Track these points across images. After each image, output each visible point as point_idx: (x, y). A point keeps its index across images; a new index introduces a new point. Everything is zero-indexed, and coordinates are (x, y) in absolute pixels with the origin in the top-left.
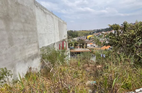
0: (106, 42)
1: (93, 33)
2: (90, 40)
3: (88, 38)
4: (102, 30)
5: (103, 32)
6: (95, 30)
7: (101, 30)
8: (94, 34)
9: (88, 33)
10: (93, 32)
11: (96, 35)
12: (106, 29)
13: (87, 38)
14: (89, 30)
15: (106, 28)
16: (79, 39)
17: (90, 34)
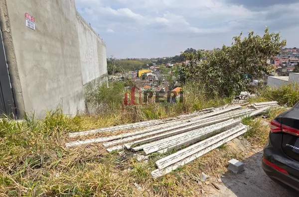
0: (175, 83)
1: (151, 65)
2: (144, 79)
3: (140, 75)
4: (168, 60)
5: (170, 65)
6: (154, 59)
7: (165, 59)
8: (152, 67)
9: (139, 66)
10: (150, 62)
11: (156, 70)
12: (174, 58)
13: (138, 75)
14: (142, 59)
15: (174, 56)
16: (123, 78)
17: (145, 67)
